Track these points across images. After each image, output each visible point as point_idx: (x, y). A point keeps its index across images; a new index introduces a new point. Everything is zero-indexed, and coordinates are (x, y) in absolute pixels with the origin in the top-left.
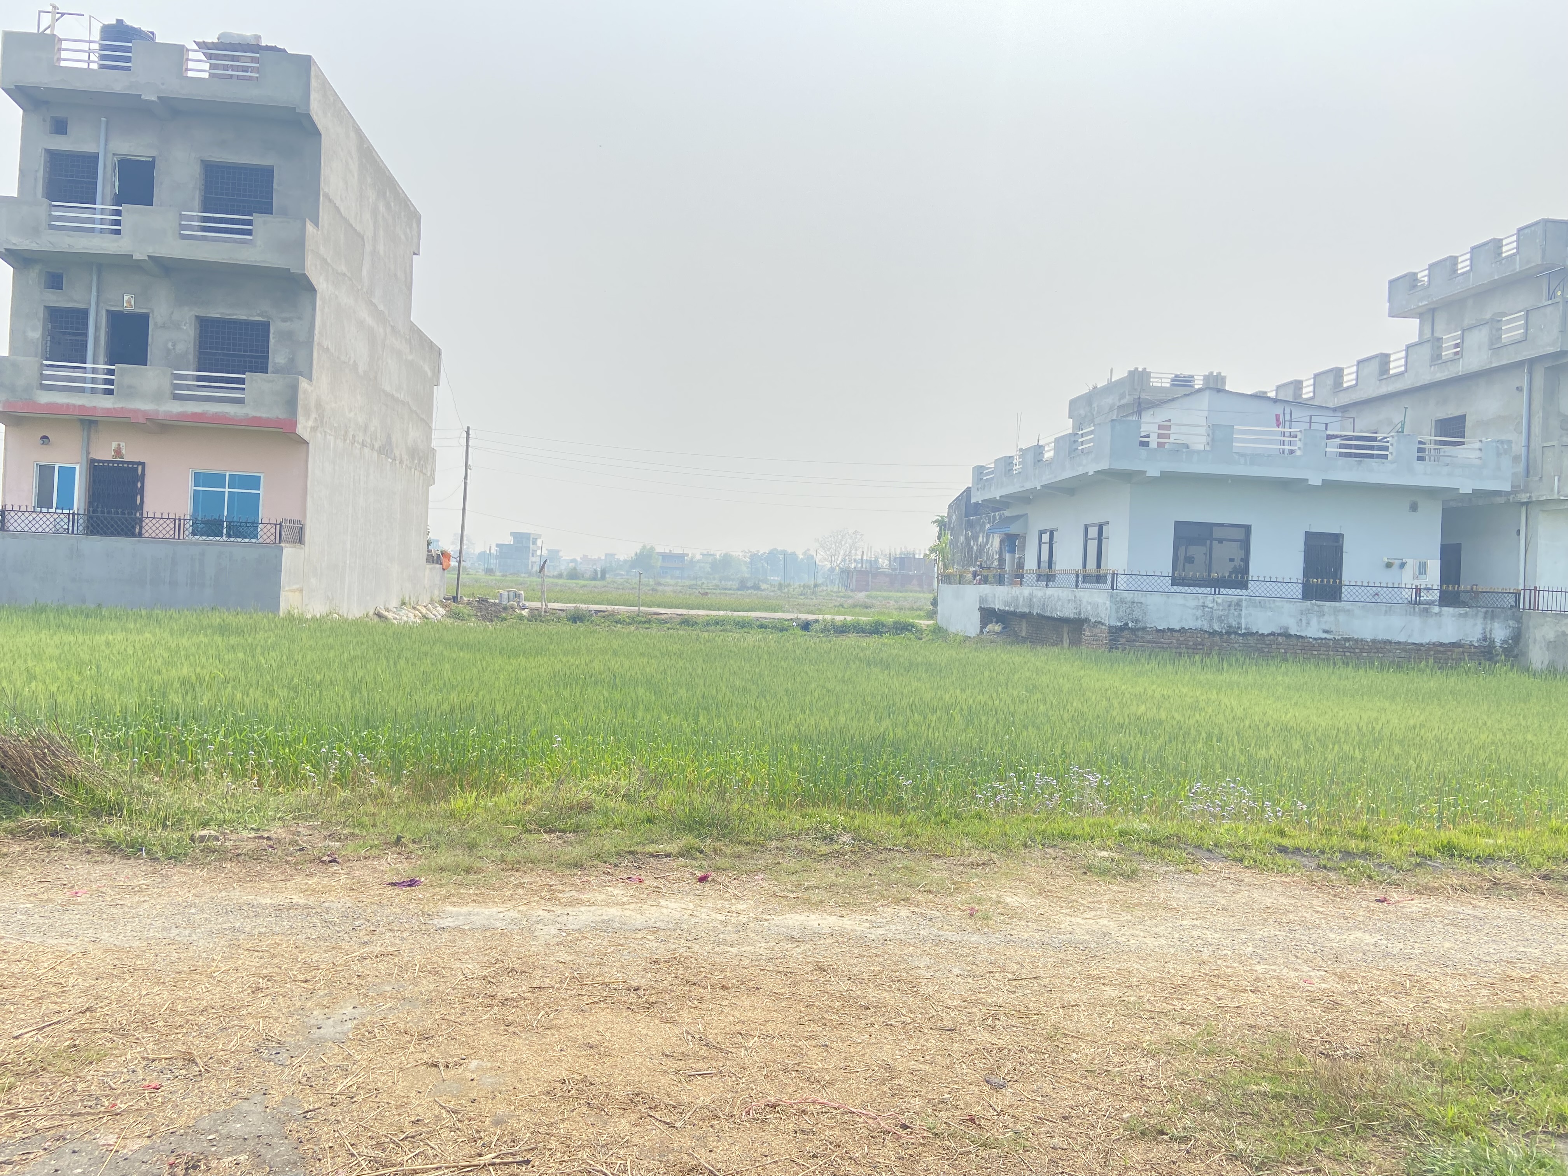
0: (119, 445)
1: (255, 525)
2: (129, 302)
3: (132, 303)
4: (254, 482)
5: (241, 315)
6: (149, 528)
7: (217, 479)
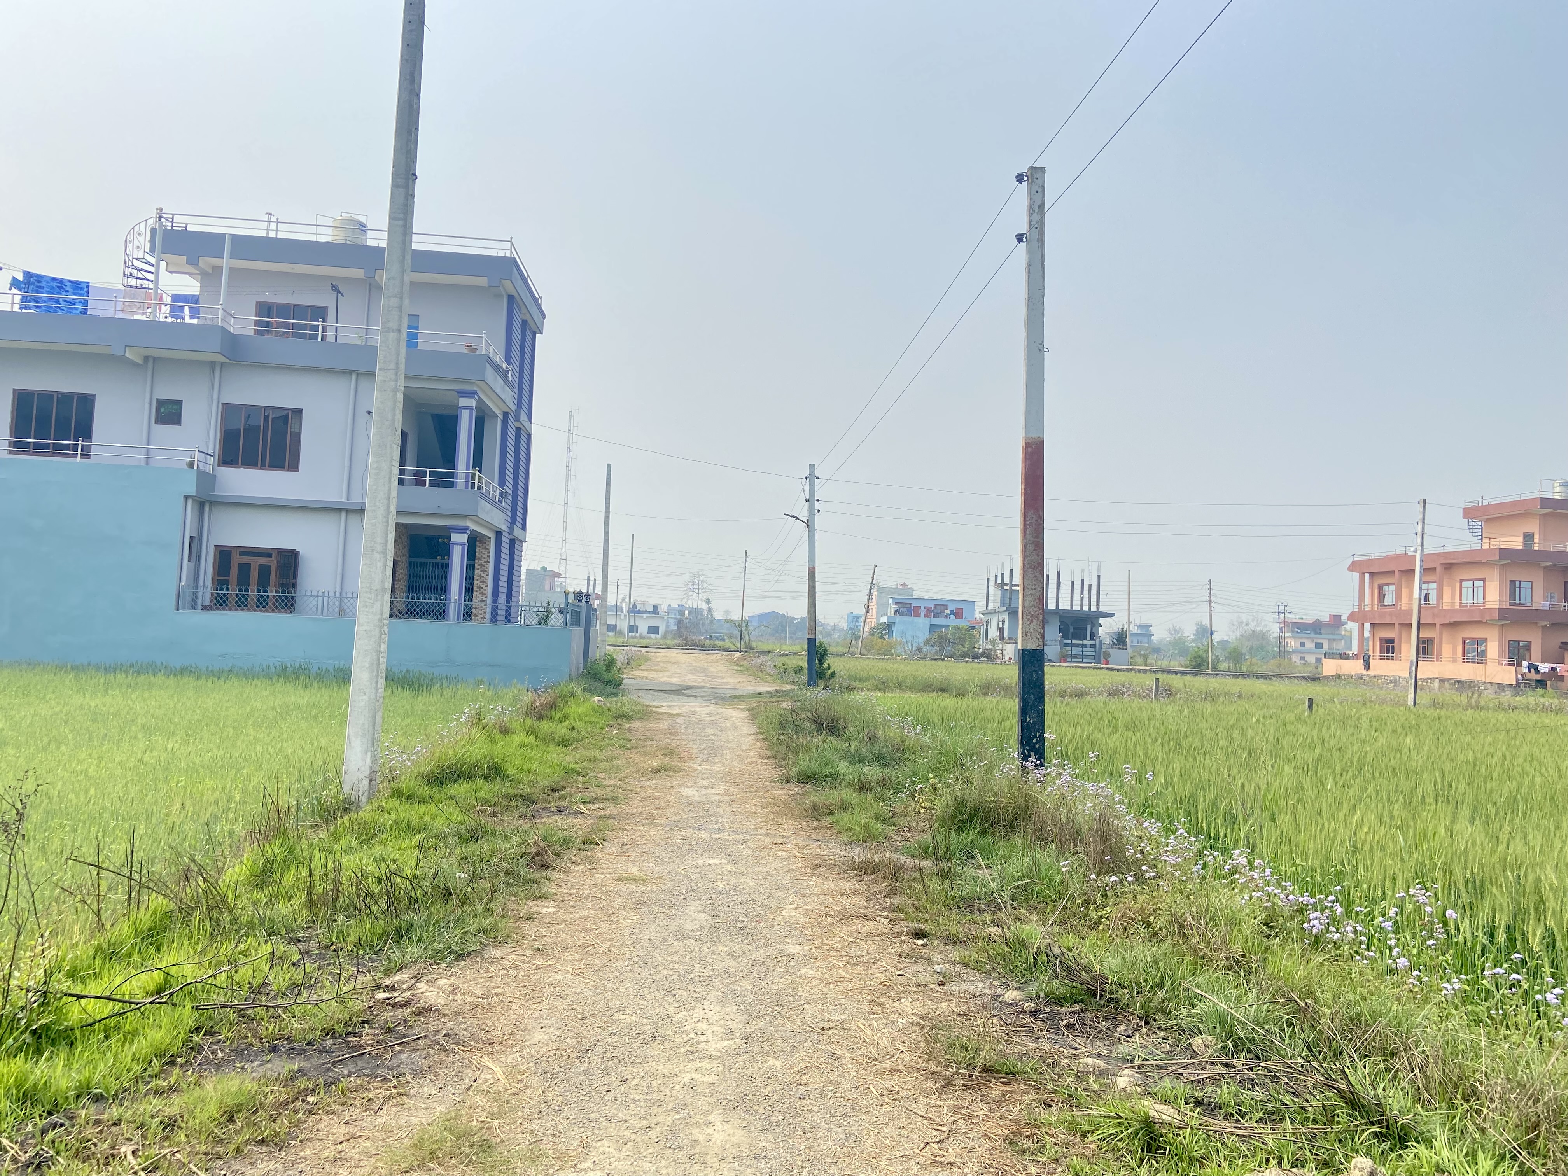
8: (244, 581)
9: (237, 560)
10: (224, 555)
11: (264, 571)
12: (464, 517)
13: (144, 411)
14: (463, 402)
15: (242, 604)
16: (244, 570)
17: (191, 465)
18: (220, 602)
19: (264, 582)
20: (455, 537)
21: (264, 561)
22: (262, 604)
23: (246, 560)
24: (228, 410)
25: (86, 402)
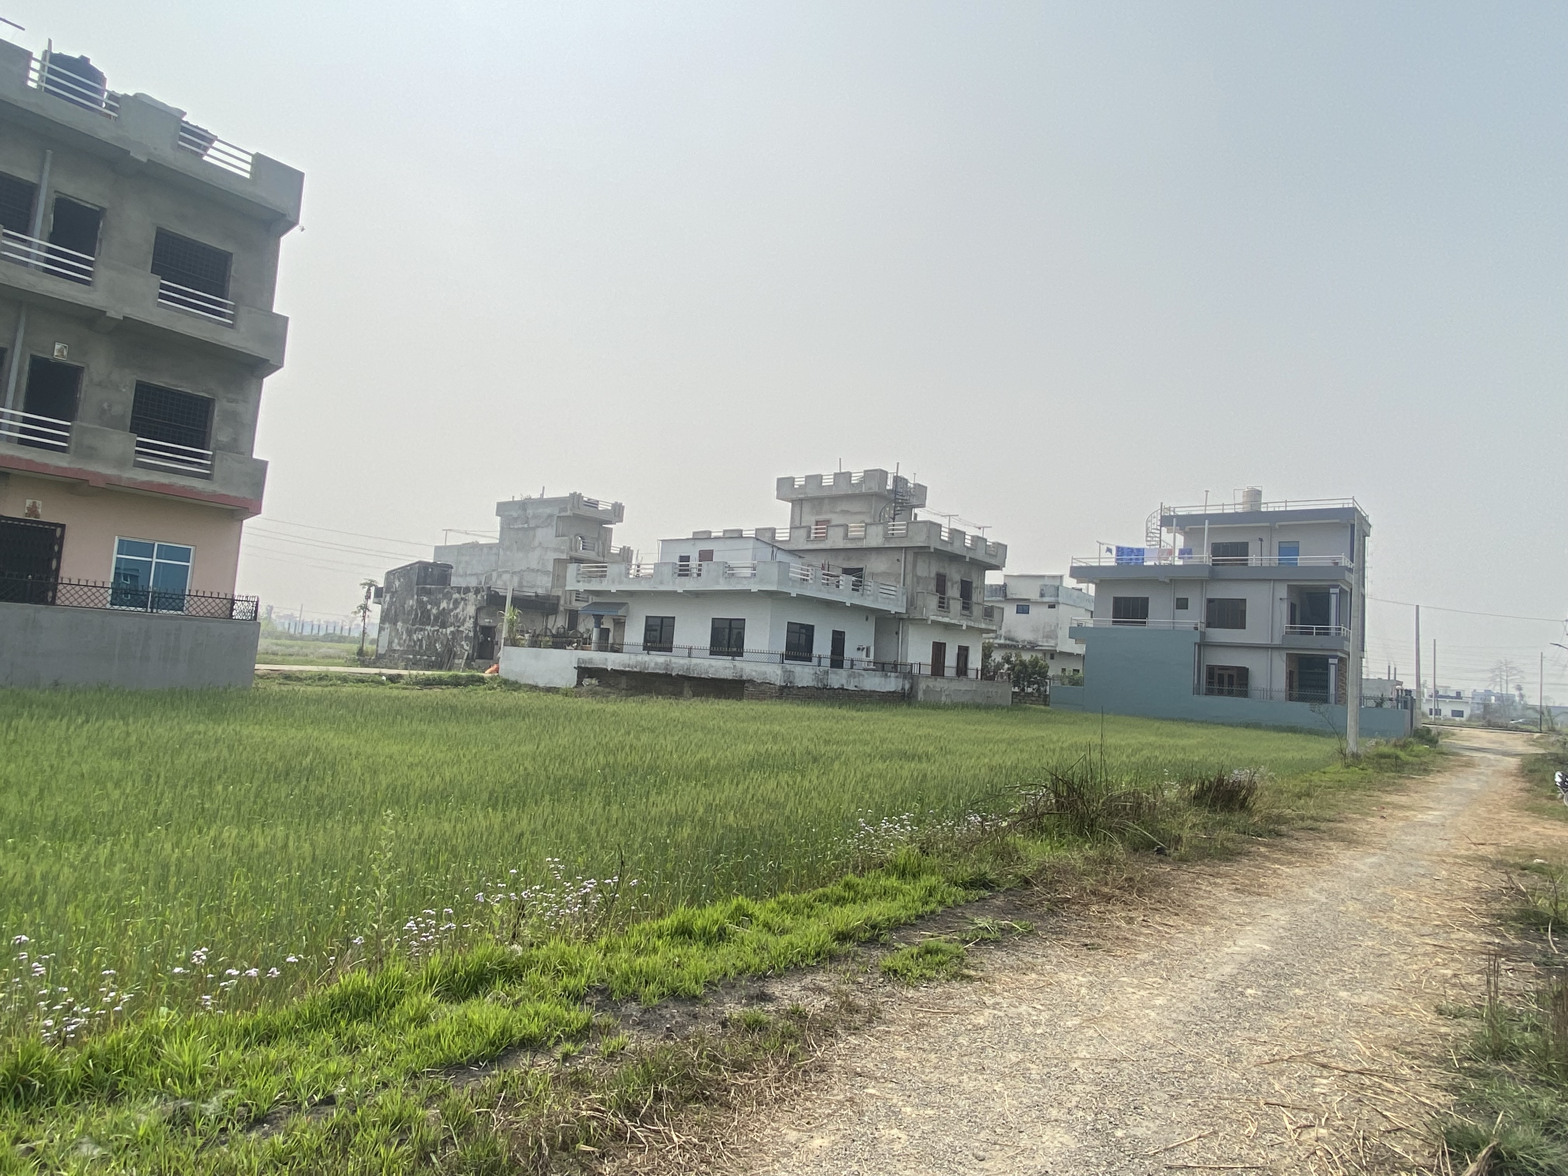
0: (34, 503)
1: (181, 597)
2: (61, 351)
3: (65, 353)
4: (184, 554)
5: (186, 388)
6: (64, 595)
7: (147, 550)
8: (1221, 682)
9: (1217, 672)
10: (1211, 669)
11: (1231, 677)
12: (1336, 650)
13: (1172, 604)
14: (1332, 590)
15: (1221, 693)
16: (1221, 677)
17: (1196, 629)
18: (1210, 692)
19: (1231, 684)
20: (1331, 661)
21: (1230, 672)
22: (1230, 693)
23: (1221, 672)
24: (1210, 601)
25: (1146, 600)
